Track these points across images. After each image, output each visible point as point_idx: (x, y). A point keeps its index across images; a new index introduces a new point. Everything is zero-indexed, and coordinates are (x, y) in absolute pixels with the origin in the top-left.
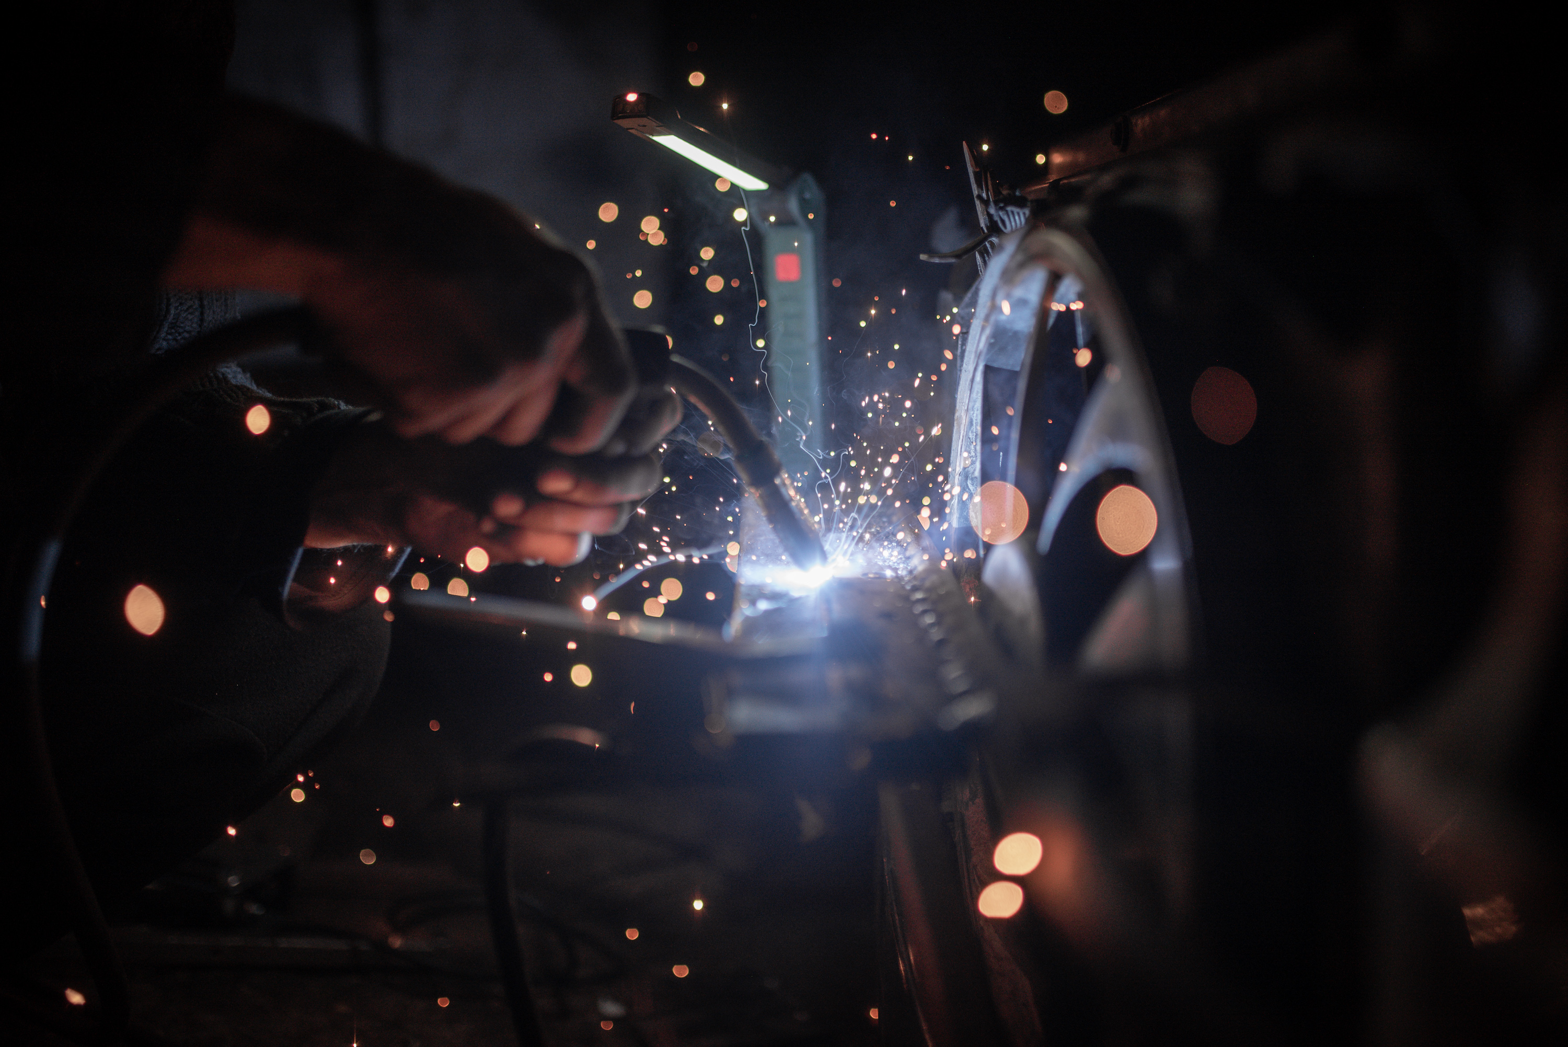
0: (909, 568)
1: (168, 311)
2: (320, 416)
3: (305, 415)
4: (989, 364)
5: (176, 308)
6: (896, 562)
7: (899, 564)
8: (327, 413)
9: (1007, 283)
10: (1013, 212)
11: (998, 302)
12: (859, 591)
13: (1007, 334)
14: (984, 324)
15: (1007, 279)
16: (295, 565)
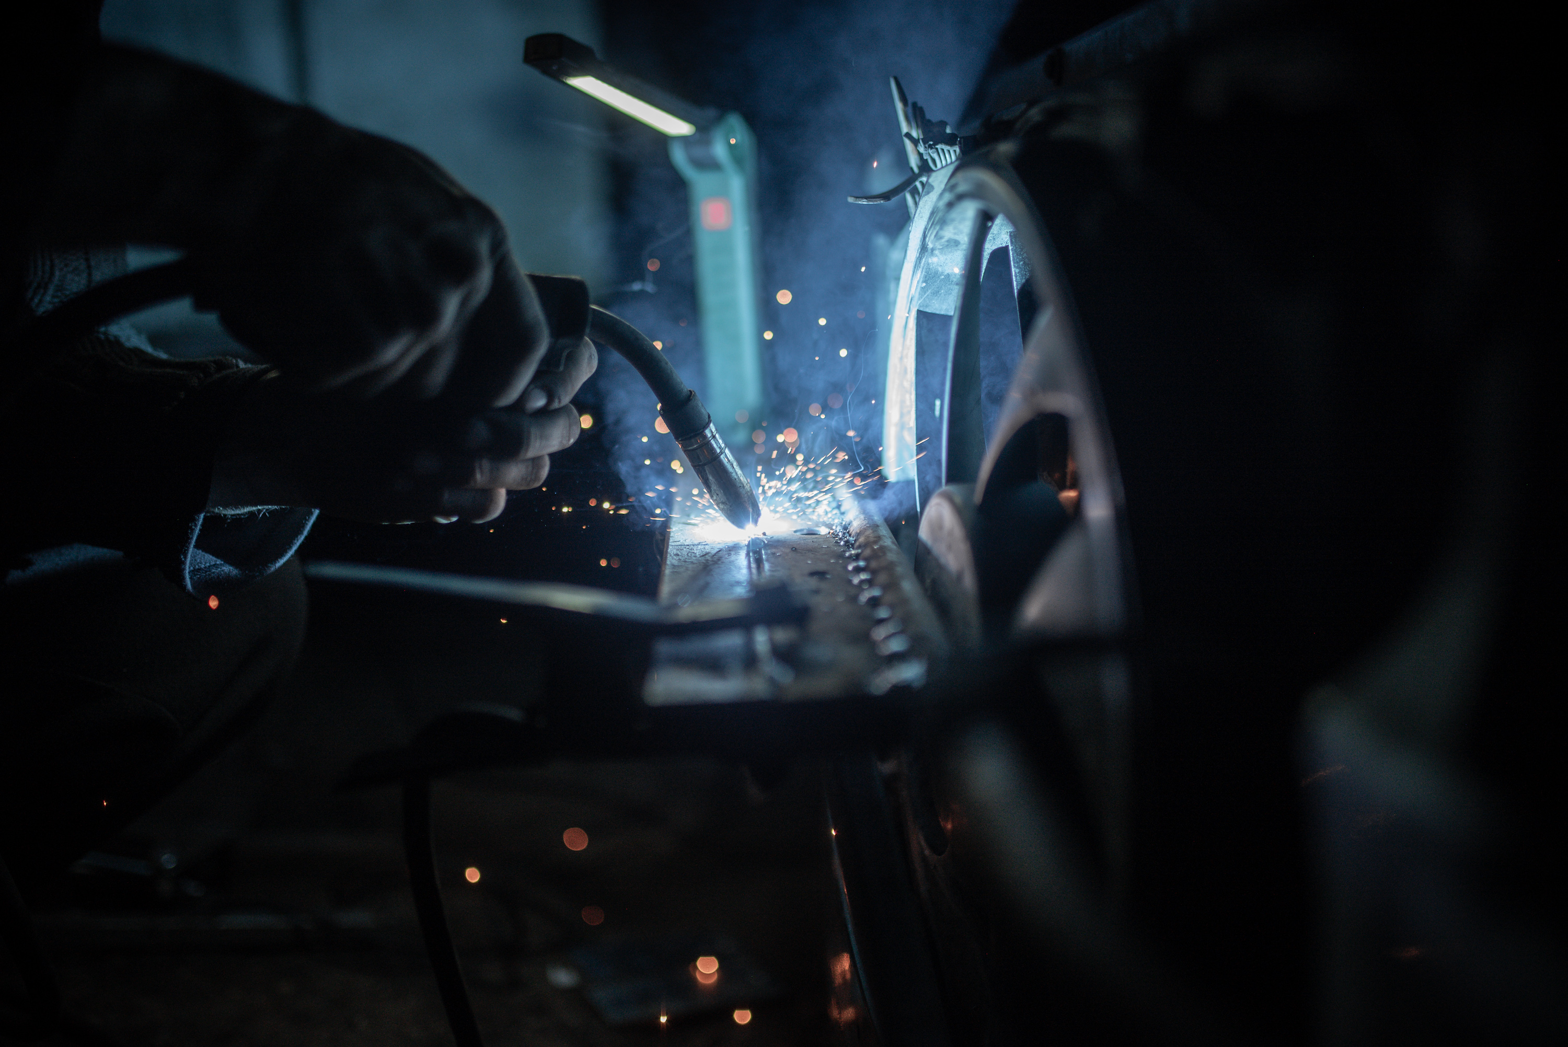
0: (844, 523)
1: (52, 274)
2: (218, 376)
3: (201, 376)
4: (921, 309)
5: (61, 270)
6: (831, 518)
7: (834, 519)
8: (225, 373)
9: (936, 224)
10: (943, 150)
11: (929, 243)
12: (792, 548)
13: (939, 277)
14: (916, 267)
15: (937, 219)
16: (197, 531)
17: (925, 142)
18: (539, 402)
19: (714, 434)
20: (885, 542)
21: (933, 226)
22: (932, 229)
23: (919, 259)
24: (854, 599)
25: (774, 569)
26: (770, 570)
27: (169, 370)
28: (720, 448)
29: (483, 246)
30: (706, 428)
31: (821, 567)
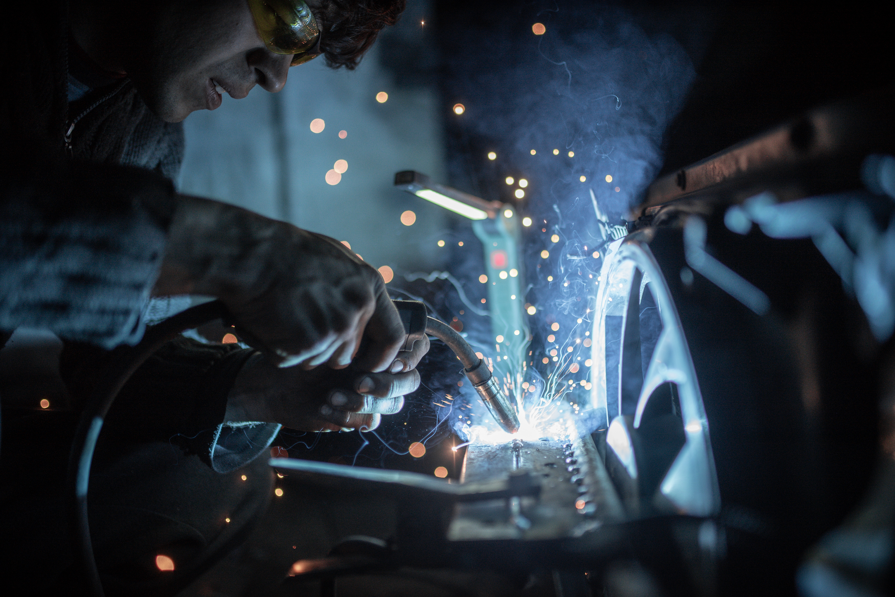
0: (566, 434)
2: (231, 353)
3: (223, 352)
4: (608, 314)
7: (561, 432)
8: (235, 351)
9: (614, 270)
10: (619, 229)
11: (610, 281)
12: (537, 449)
13: (617, 298)
14: (604, 293)
15: (614, 268)
16: (218, 436)
17: (608, 224)
18: (398, 368)
19: (494, 383)
20: (588, 446)
21: (612, 272)
22: (612, 273)
23: (606, 289)
24: (568, 480)
25: (525, 462)
26: (523, 462)
27: (206, 350)
28: (497, 390)
29: (371, 289)
30: (489, 380)
31: (551, 460)
